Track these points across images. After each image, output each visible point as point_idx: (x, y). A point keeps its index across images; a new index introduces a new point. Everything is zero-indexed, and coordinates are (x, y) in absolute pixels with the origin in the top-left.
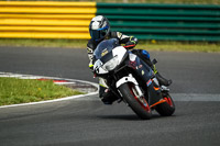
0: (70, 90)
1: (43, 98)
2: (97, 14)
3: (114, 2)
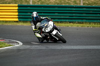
0: (7, 44)
2: (18, 10)
3: (26, 4)
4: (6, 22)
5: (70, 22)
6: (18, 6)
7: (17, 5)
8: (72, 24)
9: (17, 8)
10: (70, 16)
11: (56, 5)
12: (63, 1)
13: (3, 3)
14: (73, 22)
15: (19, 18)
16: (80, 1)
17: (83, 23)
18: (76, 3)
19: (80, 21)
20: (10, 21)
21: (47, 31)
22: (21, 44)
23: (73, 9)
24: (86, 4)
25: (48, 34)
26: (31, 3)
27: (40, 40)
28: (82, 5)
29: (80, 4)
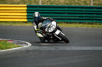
0: (15, 45)
1: (2, 49)
2: (27, 10)
3: (35, 4)
4: (15, 22)
5: (80, 23)
6: (27, 7)
7: (26, 5)
8: (82, 25)
9: (26, 8)
10: (80, 17)
11: (66, 5)
12: (72, 2)
13: (12, 4)
14: (83, 23)
15: (27, 18)
16: (90, 1)
17: (93, 24)
18: (86, 3)
19: (90, 21)
20: (18, 22)
21: (50, 31)
22: (30, 45)
23: (83, 10)
24: (97, 4)
25: (51, 34)
26: (40, 4)
27: (41, 40)
28: (92, 5)
29: (90, 4)
